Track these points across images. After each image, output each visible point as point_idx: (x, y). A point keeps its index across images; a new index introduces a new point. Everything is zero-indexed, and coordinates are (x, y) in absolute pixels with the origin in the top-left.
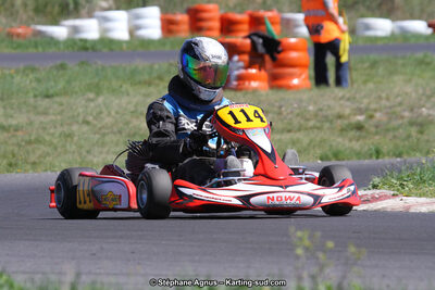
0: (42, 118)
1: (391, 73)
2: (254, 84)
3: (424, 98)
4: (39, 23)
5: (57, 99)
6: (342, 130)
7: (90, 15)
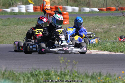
0: (3, 31)
1: (89, 21)
3: (97, 27)
5: (7, 26)
7: (16, 6)
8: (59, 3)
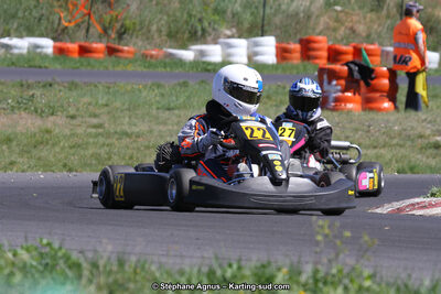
0: (161, 127)
2: (350, 106)
4: (171, 47)
5: (176, 112)
6: (422, 148)
8: (368, 36)
